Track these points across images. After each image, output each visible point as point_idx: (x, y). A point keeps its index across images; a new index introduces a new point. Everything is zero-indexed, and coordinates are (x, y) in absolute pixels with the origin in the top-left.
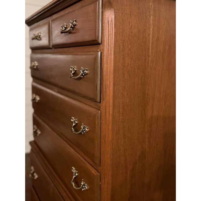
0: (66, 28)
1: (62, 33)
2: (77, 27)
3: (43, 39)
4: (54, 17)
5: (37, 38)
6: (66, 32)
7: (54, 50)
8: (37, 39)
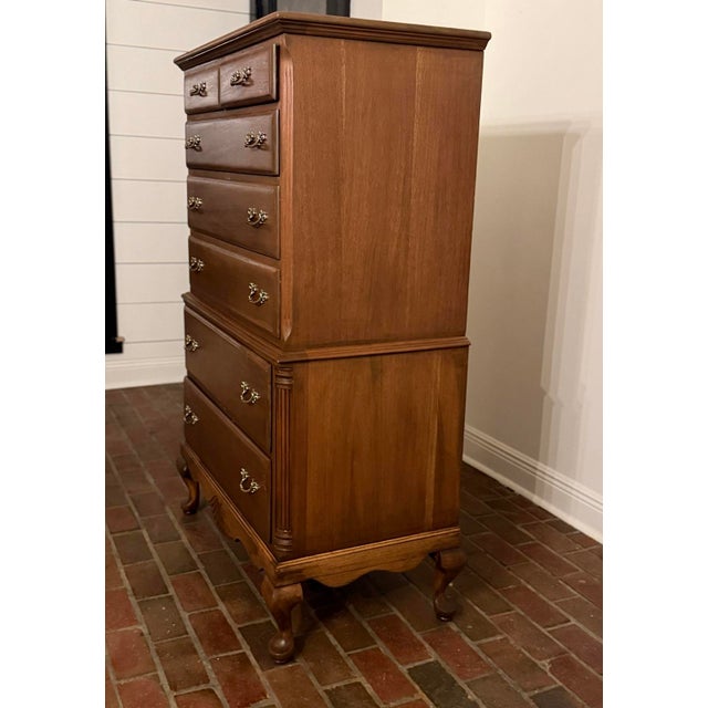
0: (239, 78)
1: (232, 85)
2: (251, 77)
3: (209, 93)
4: (227, 58)
5: (200, 92)
6: (240, 84)
7: (225, 113)
8: (199, 94)
